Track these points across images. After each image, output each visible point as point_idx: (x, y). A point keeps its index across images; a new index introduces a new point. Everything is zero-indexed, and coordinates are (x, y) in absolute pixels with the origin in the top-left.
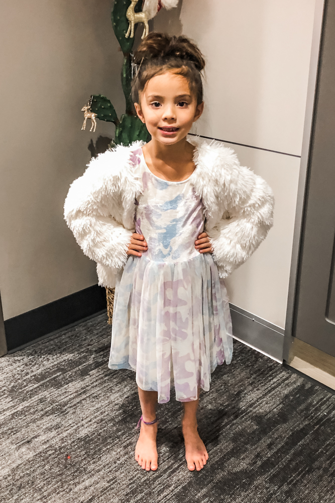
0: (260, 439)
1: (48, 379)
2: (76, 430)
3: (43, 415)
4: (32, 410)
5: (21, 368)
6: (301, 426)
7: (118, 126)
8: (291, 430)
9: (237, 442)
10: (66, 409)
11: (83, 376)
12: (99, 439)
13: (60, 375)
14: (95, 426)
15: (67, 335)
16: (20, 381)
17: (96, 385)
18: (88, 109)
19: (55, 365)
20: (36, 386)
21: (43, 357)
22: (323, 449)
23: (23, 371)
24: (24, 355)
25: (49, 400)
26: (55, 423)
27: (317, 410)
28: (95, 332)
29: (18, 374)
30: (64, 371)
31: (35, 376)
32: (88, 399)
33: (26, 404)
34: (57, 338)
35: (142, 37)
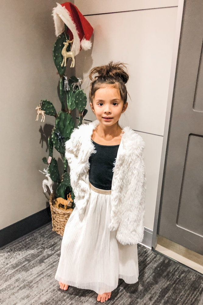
0: (144, 295)
1: (20, 267)
2: (39, 298)
3: (18, 290)
4: (12, 287)
5: (4, 260)
6: (166, 285)
7: (57, 118)
8: (161, 288)
9: (132, 298)
10: (32, 285)
11: (40, 263)
12: (53, 302)
13: (27, 263)
14: (50, 294)
15: (29, 239)
16: (3, 269)
17: (49, 269)
18: (40, 109)
19: (24, 258)
20: (13, 271)
21: (16, 253)
22: (179, 298)
23: (5, 262)
24: (5, 252)
25: (21, 280)
26: (26, 295)
27: (173, 275)
28: (46, 236)
29: (2, 264)
30: (29, 261)
31: (12, 265)
32: (45, 277)
33: (8, 283)
34: (23, 241)
35: (71, 67)
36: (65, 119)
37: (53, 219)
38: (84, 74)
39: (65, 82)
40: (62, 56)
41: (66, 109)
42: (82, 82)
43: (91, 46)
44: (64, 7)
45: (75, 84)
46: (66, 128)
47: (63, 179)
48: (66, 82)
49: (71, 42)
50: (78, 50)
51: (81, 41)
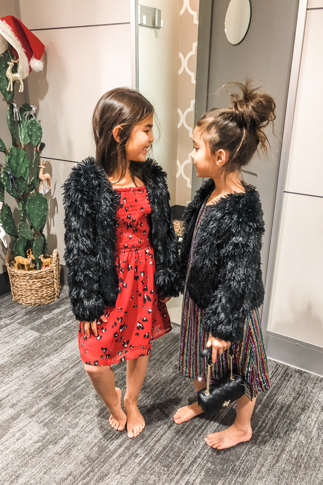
7: (7, 154)
35: (19, 91)
36: (17, 155)
37: (12, 286)
38: (39, 100)
39: (14, 110)
40: (7, 79)
41: (18, 143)
42: (37, 110)
43: (42, 67)
44: (4, 21)
45: (28, 113)
46: (19, 167)
47: (19, 229)
48: (16, 110)
49: (16, 61)
50: (27, 72)
51: (29, 60)
